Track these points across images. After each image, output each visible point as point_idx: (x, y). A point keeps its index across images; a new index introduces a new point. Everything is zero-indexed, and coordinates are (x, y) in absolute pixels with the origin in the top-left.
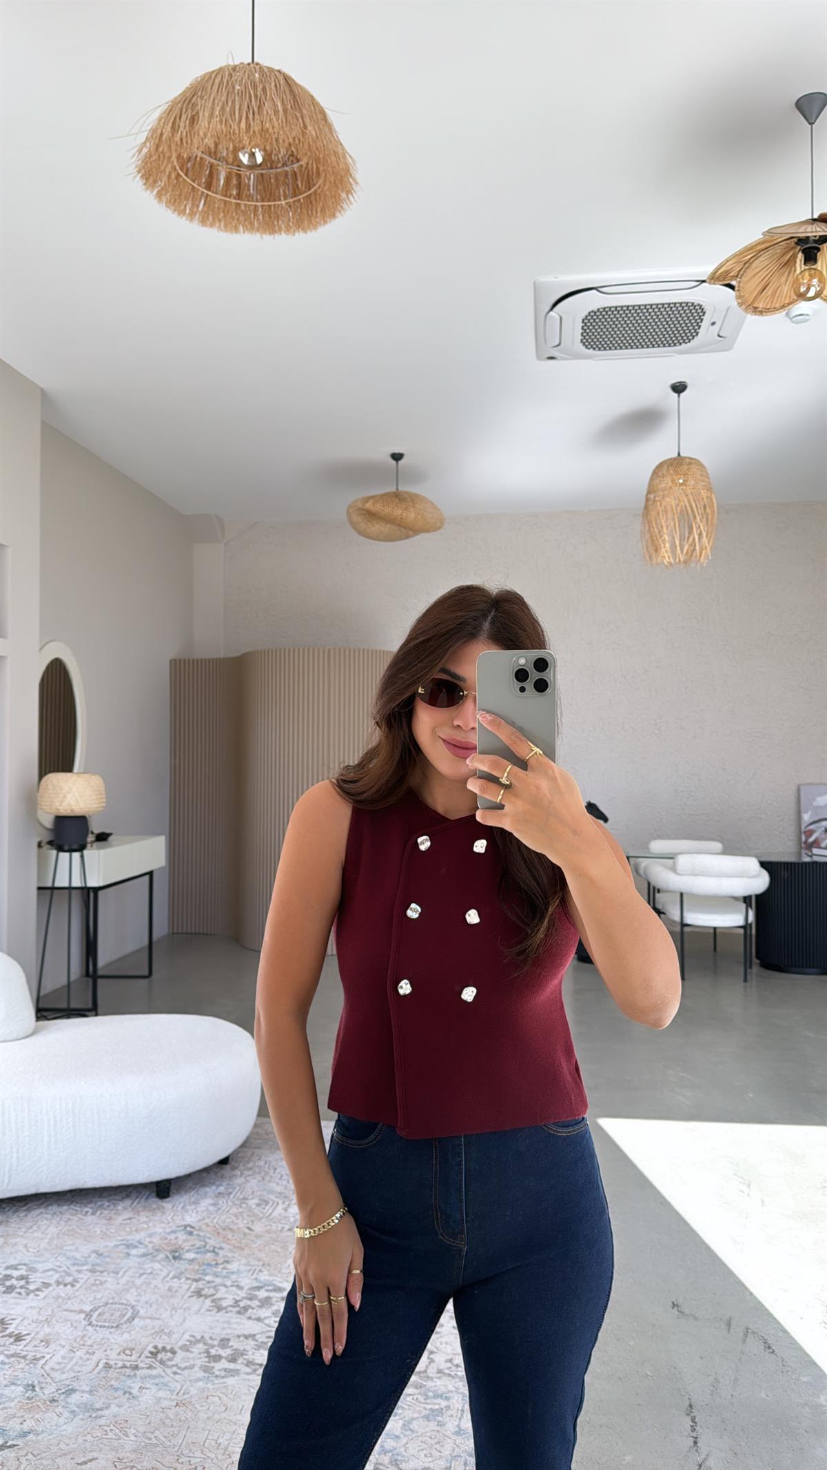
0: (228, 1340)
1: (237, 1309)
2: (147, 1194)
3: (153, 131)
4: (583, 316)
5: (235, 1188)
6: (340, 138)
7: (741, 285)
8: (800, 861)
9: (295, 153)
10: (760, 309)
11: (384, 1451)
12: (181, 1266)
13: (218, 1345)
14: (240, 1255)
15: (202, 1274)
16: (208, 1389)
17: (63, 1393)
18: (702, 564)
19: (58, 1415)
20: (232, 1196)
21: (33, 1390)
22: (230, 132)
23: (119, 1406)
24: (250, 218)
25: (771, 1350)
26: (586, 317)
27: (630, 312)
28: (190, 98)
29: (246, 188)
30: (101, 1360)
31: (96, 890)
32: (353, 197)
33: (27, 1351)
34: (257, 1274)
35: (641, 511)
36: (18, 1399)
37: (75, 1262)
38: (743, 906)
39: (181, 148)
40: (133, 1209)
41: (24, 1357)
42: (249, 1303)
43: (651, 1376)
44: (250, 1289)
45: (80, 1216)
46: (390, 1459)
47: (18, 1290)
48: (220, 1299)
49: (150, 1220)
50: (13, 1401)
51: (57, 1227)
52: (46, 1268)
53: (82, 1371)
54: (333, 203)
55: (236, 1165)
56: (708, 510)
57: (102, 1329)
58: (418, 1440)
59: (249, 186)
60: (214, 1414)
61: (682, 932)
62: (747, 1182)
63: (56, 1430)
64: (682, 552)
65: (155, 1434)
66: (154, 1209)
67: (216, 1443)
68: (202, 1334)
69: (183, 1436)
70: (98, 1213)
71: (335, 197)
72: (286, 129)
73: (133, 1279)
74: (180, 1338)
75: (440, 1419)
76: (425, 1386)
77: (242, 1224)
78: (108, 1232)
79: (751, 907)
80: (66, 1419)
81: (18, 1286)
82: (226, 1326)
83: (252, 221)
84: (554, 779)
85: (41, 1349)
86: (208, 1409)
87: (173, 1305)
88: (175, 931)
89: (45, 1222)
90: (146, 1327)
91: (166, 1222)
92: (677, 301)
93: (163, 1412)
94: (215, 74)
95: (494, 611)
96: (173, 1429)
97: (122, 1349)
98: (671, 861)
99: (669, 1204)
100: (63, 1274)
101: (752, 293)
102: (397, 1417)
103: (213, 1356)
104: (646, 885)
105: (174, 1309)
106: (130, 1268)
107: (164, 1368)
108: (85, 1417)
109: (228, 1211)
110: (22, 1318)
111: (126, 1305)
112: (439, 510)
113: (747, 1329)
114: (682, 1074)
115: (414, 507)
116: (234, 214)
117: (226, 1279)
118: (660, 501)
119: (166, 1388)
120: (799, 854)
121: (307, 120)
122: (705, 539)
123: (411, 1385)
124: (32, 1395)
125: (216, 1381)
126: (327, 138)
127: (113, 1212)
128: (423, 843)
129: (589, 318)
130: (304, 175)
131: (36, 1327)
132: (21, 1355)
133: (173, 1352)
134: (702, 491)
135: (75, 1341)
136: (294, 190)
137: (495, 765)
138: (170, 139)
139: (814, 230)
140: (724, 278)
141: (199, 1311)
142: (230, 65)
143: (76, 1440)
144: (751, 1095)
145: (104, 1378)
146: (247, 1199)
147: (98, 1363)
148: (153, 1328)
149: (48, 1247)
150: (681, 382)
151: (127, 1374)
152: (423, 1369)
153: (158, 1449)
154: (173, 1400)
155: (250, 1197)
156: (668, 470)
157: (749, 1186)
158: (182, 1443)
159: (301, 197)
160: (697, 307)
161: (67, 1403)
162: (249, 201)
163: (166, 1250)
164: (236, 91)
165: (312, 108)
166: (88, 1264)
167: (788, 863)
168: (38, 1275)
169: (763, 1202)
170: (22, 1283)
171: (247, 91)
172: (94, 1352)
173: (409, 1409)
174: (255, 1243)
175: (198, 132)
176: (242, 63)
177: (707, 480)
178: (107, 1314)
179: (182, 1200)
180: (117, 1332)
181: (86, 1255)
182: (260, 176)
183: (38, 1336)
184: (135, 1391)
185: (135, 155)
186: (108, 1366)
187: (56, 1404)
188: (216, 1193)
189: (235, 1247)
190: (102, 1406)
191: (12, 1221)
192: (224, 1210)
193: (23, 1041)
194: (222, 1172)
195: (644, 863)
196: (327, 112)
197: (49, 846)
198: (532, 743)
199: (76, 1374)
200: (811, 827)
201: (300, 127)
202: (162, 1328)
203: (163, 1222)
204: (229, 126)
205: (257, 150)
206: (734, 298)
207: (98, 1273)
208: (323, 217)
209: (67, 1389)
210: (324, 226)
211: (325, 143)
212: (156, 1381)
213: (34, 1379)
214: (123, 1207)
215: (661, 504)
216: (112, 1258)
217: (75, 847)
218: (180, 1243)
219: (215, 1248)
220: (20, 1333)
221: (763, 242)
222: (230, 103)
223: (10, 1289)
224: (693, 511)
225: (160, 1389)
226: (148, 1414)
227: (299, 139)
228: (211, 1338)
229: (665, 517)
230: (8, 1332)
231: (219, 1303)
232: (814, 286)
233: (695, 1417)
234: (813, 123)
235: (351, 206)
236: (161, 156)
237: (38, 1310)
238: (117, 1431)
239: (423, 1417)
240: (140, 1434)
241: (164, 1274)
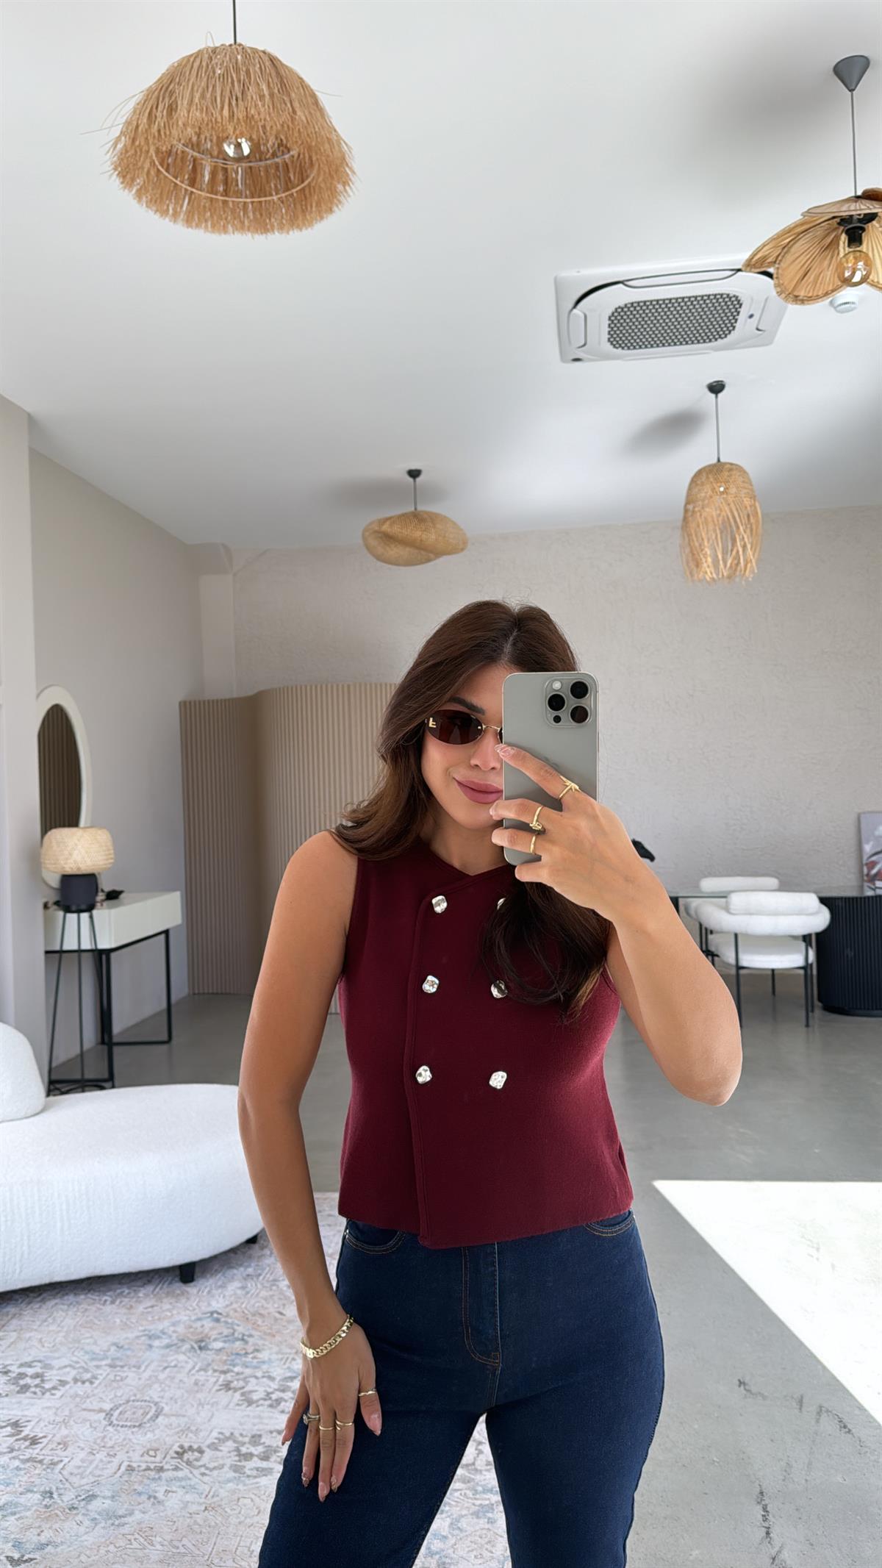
0: (260, 1436)
1: (269, 1402)
2: (170, 1279)
3: (128, 123)
4: (609, 313)
5: (265, 1269)
6: (334, 124)
7: (780, 271)
8: (863, 896)
9: (285, 142)
10: (801, 298)
11: (431, 1554)
12: (209, 1357)
13: (250, 1443)
14: (271, 1343)
15: (230, 1365)
16: (239, 1490)
17: (83, 1500)
18: (748, 578)
19: (78, 1524)
20: (261, 1278)
21: (51, 1497)
22: (211, 121)
23: (144, 1513)
24: (239, 216)
25: (847, 1430)
26: (613, 314)
27: (660, 307)
28: (166, 86)
29: (234, 184)
30: (122, 1462)
31: (108, 952)
32: (351, 188)
33: (44, 1455)
34: (290, 1363)
35: (679, 524)
36: (34, 1508)
37: (94, 1356)
38: (803, 945)
39: (159, 141)
40: (155, 1295)
41: (41, 1462)
42: (281, 1395)
43: (718, 1463)
44: (280, 1380)
45: (98, 1306)
46: (438, 1562)
47: (33, 1389)
48: (251, 1392)
49: (174, 1307)
50: (29, 1510)
51: (72, 1319)
52: (63, 1364)
53: (103, 1476)
54: (329, 196)
55: (265, 1244)
56: (752, 520)
57: (123, 1429)
58: (467, 1540)
59: (237, 180)
60: (246, 1518)
61: (738, 975)
62: (815, 1246)
63: (76, 1540)
64: (725, 566)
65: (183, 1542)
66: (178, 1295)
67: (249, 1550)
68: (232, 1431)
69: (213, 1543)
70: (118, 1302)
71: (331, 189)
72: (273, 115)
73: (156, 1374)
74: (208, 1436)
75: (490, 1515)
76: (473, 1479)
77: (272, 1308)
78: (128, 1323)
79: (811, 946)
80: (87, 1528)
81: (32, 1385)
82: (256, 1421)
83: (242, 219)
84: (594, 818)
85: (59, 1452)
86: (240, 1513)
87: (200, 1400)
88: (196, 992)
89: (61, 1312)
90: (171, 1425)
91: (191, 1308)
92: (711, 293)
93: (191, 1517)
94: (194, 56)
95: (516, 630)
96: (202, 1537)
97: (145, 1449)
98: (724, 900)
99: (732, 1270)
100: (81, 1370)
101: (792, 280)
102: (444, 1516)
103: (244, 1455)
104: (698, 926)
105: (201, 1404)
106: (152, 1362)
107: (192, 1470)
108: (108, 1525)
109: (258, 1294)
110: (37, 1419)
111: (149, 1402)
112: (462, 530)
113: (821, 1407)
114: (741, 1130)
115: (434, 527)
116: (222, 213)
117: (257, 1370)
118: (699, 511)
119: (193, 1490)
120: (862, 887)
121: (296, 105)
122: (749, 552)
123: (459, 1480)
124: (50, 1502)
125: (247, 1482)
126: (319, 124)
127: (134, 1300)
128: (439, 905)
129: (616, 314)
130: (296, 167)
131: (53, 1429)
132: (37, 1460)
133: (201, 1451)
134: (745, 500)
135: (95, 1443)
136: (287, 184)
137: (523, 809)
138: (146, 130)
139: (858, 208)
140: (760, 265)
141: (228, 1405)
142: (209, 47)
143: (98, 1551)
144: (817, 1151)
145: (127, 1481)
146: (279, 1281)
147: (120, 1465)
148: (179, 1425)
149: (63, 1340)
150: (718, 382)
151: (151, 1477)
152: (470, 1462)
153: (186, 1558)
154: (201, 1504)
155: (281, 1279)
156: (708, 478)
157: (818, 1249)
158: (212, 1552)
159: (294, 191)
160: (733, 299)
161: (88, 1510)
162: (237, 197)
163: (192, 1340)
164: (217, 75)
165: (302, 90)
166: (107, 1358)
167: (849, 898)
168: (55, 1372)
169: (833, 1266)
170: (37, 1381)
171: (229, 75)
172: (116, 1454)
173: (457, 1506)
174: (287, 1329)
175: (178, 122)
176: (222, 45)
177: (750, 487)
178: (128, 1413)
179: (208, 1284)
180: (140, 1432)
181: (105, 1349)
182: (249, 170)
183: (55, 1439)
184: (160, 1495)
185: (109, 150)
186: (130, 1469)
187: (75, 1512)
188: (244, 1275)
189: (265, 1333)
190: (126, 1512)
191: (26, 1313)
192: (253, 1294)
193: (32, 1119)
194: (251, 1252)
195: (694, 903)
196: (318, 94)
197: (55, 907)
198: (566, 778)
199: (97, 1479)
200: (874, 858)
201: (289, 114)
202: (188, 1425)
203: (188, 1309)
204: (210, 114)
205: (244, 140)
206: (773, 286)
207: (118, 1368)
208: (319, 212)
209: (87, 1495)
210: (320, 222)
211: (317, 129)
212: (183, 1483)
213: (51, 1485)
214: (144, 1294)
215: (701, 515)
216: (133, 1351)
217: (83, 907)
218: (206, 1331)
219: (244, 1335)
220: (36, 1436)
221: (802, 224)
222: (210, 89)
223: (25, 1389)
224: (735, 522)
225: (187, 1492)
226: (175, 1519)
227: (288, 126)
228: (241, 1435)
229: (705, 529)
230: (23, 1434)
231: (250, 1396)
232: (859, 269)
233: (766, 1505)
234: (854, 90)
235: (349, 199)
236: (138, 150)
237: (54, 1410)
238: (142, 1540)
239: (472, 1514)
240: (166, 1543)
241: (189, 1366)
